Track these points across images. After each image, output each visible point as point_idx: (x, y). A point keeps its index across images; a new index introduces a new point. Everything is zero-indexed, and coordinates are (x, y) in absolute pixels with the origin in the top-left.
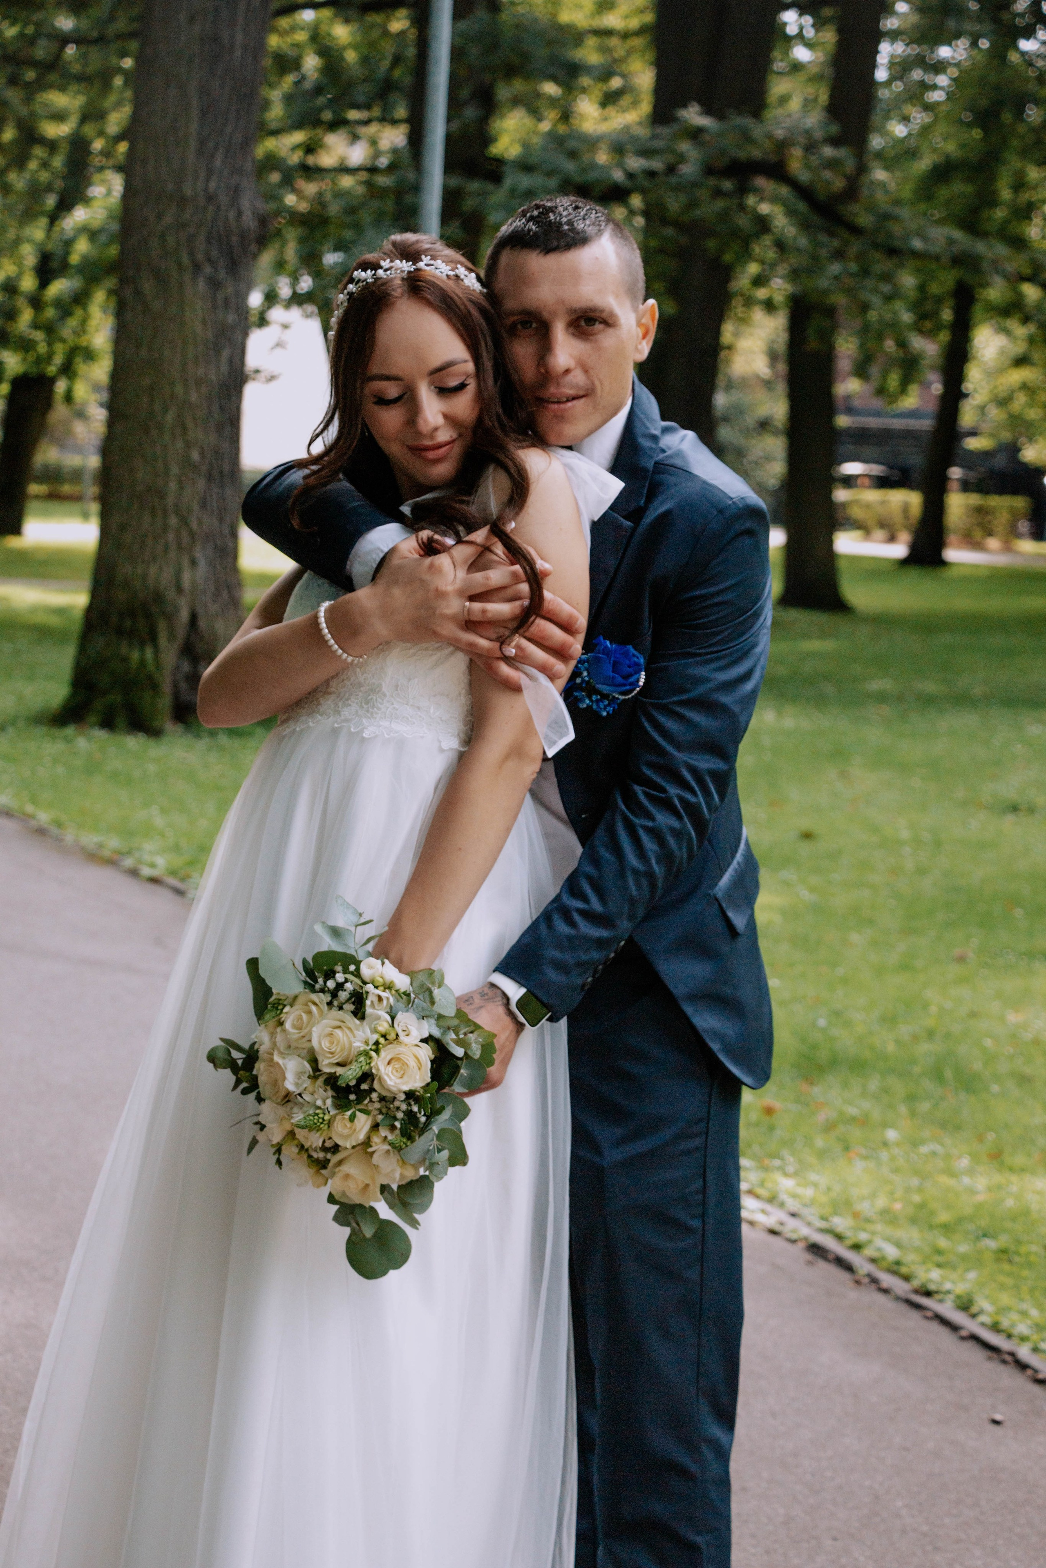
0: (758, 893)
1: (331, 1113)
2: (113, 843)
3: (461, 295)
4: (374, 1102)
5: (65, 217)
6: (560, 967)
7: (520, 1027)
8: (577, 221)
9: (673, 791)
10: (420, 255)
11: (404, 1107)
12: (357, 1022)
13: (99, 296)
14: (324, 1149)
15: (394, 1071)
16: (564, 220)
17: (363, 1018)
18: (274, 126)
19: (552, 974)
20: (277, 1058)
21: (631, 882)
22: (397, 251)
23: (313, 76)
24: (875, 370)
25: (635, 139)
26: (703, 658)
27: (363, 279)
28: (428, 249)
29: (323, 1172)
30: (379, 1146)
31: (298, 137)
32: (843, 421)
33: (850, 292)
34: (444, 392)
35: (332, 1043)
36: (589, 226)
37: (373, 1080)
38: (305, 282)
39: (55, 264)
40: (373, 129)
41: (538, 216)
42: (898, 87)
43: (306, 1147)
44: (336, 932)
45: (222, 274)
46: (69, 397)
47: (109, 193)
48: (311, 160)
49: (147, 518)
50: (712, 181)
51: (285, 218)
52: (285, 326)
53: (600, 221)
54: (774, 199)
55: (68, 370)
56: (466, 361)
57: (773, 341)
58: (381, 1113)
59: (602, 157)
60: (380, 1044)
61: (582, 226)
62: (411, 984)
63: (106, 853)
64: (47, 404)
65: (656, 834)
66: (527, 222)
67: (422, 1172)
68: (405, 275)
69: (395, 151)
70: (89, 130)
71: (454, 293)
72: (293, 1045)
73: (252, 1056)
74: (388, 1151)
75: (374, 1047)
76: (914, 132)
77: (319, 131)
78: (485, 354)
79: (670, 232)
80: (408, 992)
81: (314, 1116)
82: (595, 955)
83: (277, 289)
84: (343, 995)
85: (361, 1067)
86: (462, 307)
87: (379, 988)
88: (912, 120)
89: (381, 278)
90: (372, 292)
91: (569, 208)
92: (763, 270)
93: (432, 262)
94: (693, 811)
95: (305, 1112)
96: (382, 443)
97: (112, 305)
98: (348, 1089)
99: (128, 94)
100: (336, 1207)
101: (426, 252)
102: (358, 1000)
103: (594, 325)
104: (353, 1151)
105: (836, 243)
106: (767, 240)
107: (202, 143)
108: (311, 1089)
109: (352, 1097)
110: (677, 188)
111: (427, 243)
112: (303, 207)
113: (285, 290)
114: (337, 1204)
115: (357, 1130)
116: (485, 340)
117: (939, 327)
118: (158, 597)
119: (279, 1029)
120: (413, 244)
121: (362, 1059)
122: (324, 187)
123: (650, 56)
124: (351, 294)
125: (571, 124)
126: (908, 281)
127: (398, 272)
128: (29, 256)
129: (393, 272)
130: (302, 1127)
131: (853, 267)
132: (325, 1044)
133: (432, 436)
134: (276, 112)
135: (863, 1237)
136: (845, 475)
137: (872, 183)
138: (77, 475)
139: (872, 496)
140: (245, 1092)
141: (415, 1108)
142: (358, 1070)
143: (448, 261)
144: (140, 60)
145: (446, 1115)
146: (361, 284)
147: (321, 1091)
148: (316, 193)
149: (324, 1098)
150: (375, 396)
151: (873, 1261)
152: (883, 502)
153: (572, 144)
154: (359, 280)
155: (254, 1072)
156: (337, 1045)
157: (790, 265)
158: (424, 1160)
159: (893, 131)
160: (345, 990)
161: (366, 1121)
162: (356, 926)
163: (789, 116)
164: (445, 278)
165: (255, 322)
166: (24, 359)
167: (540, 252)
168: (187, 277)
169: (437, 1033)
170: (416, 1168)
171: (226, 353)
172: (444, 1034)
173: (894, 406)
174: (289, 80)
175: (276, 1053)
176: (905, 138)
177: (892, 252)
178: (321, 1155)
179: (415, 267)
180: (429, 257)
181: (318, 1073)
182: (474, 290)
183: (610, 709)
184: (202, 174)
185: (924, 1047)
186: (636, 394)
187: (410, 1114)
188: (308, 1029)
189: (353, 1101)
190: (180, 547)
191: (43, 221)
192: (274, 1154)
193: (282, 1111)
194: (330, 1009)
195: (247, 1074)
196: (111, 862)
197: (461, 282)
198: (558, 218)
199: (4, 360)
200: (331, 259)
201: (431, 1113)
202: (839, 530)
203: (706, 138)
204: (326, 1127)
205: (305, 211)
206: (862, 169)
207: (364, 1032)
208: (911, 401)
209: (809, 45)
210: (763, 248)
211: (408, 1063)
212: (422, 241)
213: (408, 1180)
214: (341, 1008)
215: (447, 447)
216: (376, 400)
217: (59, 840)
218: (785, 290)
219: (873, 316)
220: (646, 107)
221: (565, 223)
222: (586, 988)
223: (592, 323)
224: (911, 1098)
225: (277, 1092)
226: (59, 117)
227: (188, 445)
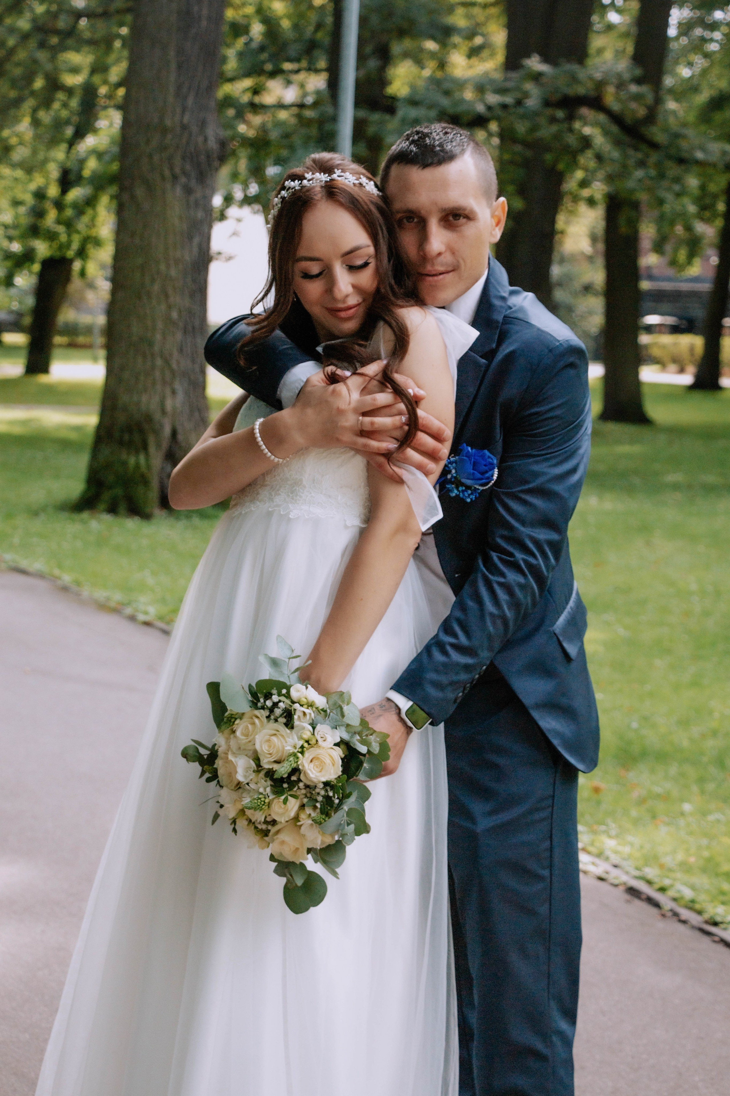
0: (586, 629)
1: (271, 798)
2: (117, 597)
3: (364, 197)
4: (301, 789)
5: (79, 143)
6: (438, 685)
7: (409, 730)
8: (446, 143)
9: (519, 556)
10: (334, 169)
11: (323, 793)
12: (288, 731)
13: (104, 200)
14: (266, 822)
15: (315, 767)
16: (437, 143)
17: (292, 728)
18: (230, 74)
19: (432, 692)
20: (231, 757)
21: (489, 623)
22: (316, 166)
23: (258, 38)
24: (668, 248)
25: (492, 81)
26: (542, 458)
27: (292, 187)
28: (339, 165)
29: (266, 838)
30: (305, 821)
31: (248, 83)
32: (645, 285)
33: (650, 190)
34: (352, 268)
35: (270, 747)
36: (455, 147)
37: (300, 774)
38: (253, 188)
39: (72, 177)
40: (301, 76)
41: (418, 140)
42: (684, 41)
43: (253, 821)
44: (275, 663)
45: (193, 183)
46: (83, 273)
47: (111, 125)
48: (257, 100)
49: (140, 360)
50: (549, 111)
51: (238, 142)
52: (239, 220)
53: (463, 142)
54: (596, 124)
55: (82, 253)
56: (368, 246)
57: (594, 228)
58: (306, 796)
59: (469, 95)
60: (304, 747)
61: (450, 147)
62: (327, 703)
63: (112, 604)
64: (67, 278)
65: (508, 588)
66: (410, 145)
67: (336, 838)
68: (323, 184)
69: (318, 92)
70: (97, 79)
71: (359, 196)
72: (242, 747)
73: (214, 755)
74: (312, 825)
75: (300, 750)
76: (696, 73)
77: (262, 78)
78: (381, 241)
79: (518, 148)
80: (325, 709)
81: (257, 800)
82: (463, 677)
83: (233, 193)
84: (278, 712)
85: (291, 765)
86: (365, 207)
87: (304, 706)
88: (694, 64)
89: (305, 186)
90: (300, 197)
91: (440, 133)
92: (586, 176)
93: (342, 174)
94: (536, 572)
95: (251, 797)
96: (307, 307)
97: (114, 205)
98: (282, 780)
99: (126, 53)
100: (276, 864)
101: (338, 166)
102: (289, 715)
103: (459, 219)
104: (287, 824)
105: (640, 155)
106: (589, 154)
107: (179, 87)
108: (255, 780)
109: (285, 785)
110: (523, 117)
111: (339, 160)
112: (251, 134)
113: (238, 194)
114: (276, 862)
115: (289, 809)
116: (382, 230)
117: (715, 215)
118: (149, 418)
119: (232, 736)
120: (328, 161)
121: (291, 759)
122: (266, 119)
123: (504, 20)
124: (283, 198)
125: (445, 70)
126: (693, 182)
127: (318, 181)
128: (54, 171)
129: (314, 182)
130: (249, 808)
131: (653, 173)
132: (265, 748)
133: (344, 301)
134: (232, 65)
135: (667, 882)
136: (647, 324)
137: (666, 111)
138: (89, 330)
139: (667, 339)
140: (208, 780)
141: (331, 794)
142: (288, 767)
143: (354, 173)
144: (133, 29)
145: (352, 799)
146: (290, 191)
147: (263, 781)
148: (261, 123)
149: (265, 787)
150: (302, 272)
151: (675, 900)
152: (675, 344)
153: (446, 85)
154: (289, 188)
155: (215, 766)
156: (273, 748)
157: (606, 172)
158: (338, 830)
159: (681, 73)
160: (279, 708)
161: (295, 804)
162: (289, 658)
163: (605, 63)
164: (352, 185)
165: (217, 217)
166: (50, 246)
167: (419, 167)
168: (168, 186)
169: (346, 737)
170: (333, 836)
171: (196, 240)
172: (352, 737)
173: (683, 273)
174: (241, 42)
175: (230, 753)
176: (690, 78)
177: (681, 161)
178: (264, 827)
179: (330, 178)
180: (340, 171)
181: (260, 768)
182: (373, 194)
183: (473, 497)
184: (178, 110)
185: (710, 743)
186: (491, 267)
187: (328, 798)
188: (252, 737)
189: (286, 788)
190: (164, 382)
191: (64, 146)
192: (231, 824)
193: (235, 795)
194: (269, 721)
195: (211, 768)
196: (116, 610)
197: (364, 188)
198: (432, 142)
199: (36, 247)
200: (272, 171)
201: (342, 797)
202: (643, 365)
203: (544, 80)
204: (267, 807)
205: (253, 137)
206: (658, 101)
207: (293, 739)
208: (695, 269)
209: (619, 11)
210: (587, 159)
211: (325, 761)
212: (334, 159)
213: (327, 844)
214: (276, 720)
215: (355, 309)
216: (303, 275)
217: (78, 595)
218: (603, 190)
219: (667, 208)
220: (500, 57)
221: (437, 145)
222: (458, 701)
223: (458, 218)
224: (701, 781)
225: (231, 782)
226: (75, 70)
227: (170, 307)
